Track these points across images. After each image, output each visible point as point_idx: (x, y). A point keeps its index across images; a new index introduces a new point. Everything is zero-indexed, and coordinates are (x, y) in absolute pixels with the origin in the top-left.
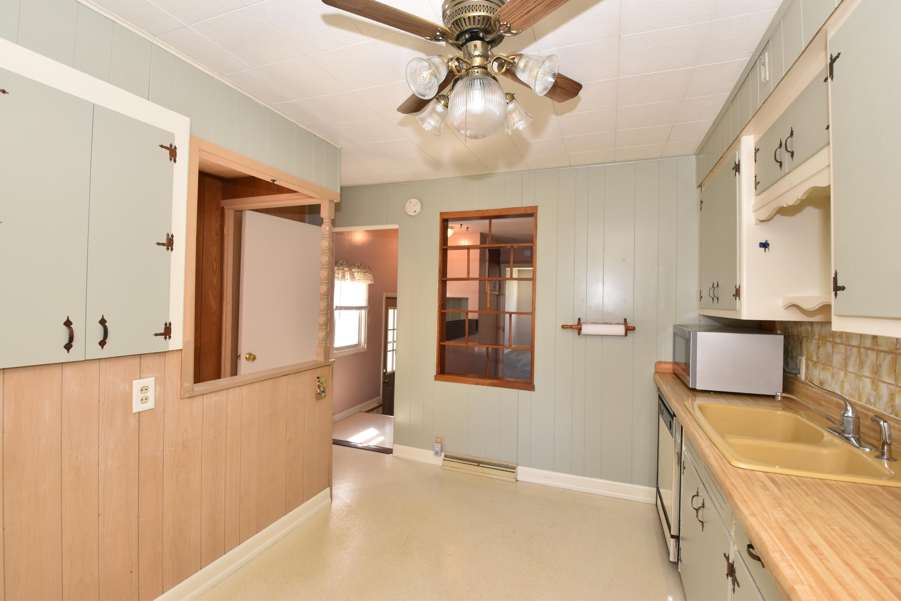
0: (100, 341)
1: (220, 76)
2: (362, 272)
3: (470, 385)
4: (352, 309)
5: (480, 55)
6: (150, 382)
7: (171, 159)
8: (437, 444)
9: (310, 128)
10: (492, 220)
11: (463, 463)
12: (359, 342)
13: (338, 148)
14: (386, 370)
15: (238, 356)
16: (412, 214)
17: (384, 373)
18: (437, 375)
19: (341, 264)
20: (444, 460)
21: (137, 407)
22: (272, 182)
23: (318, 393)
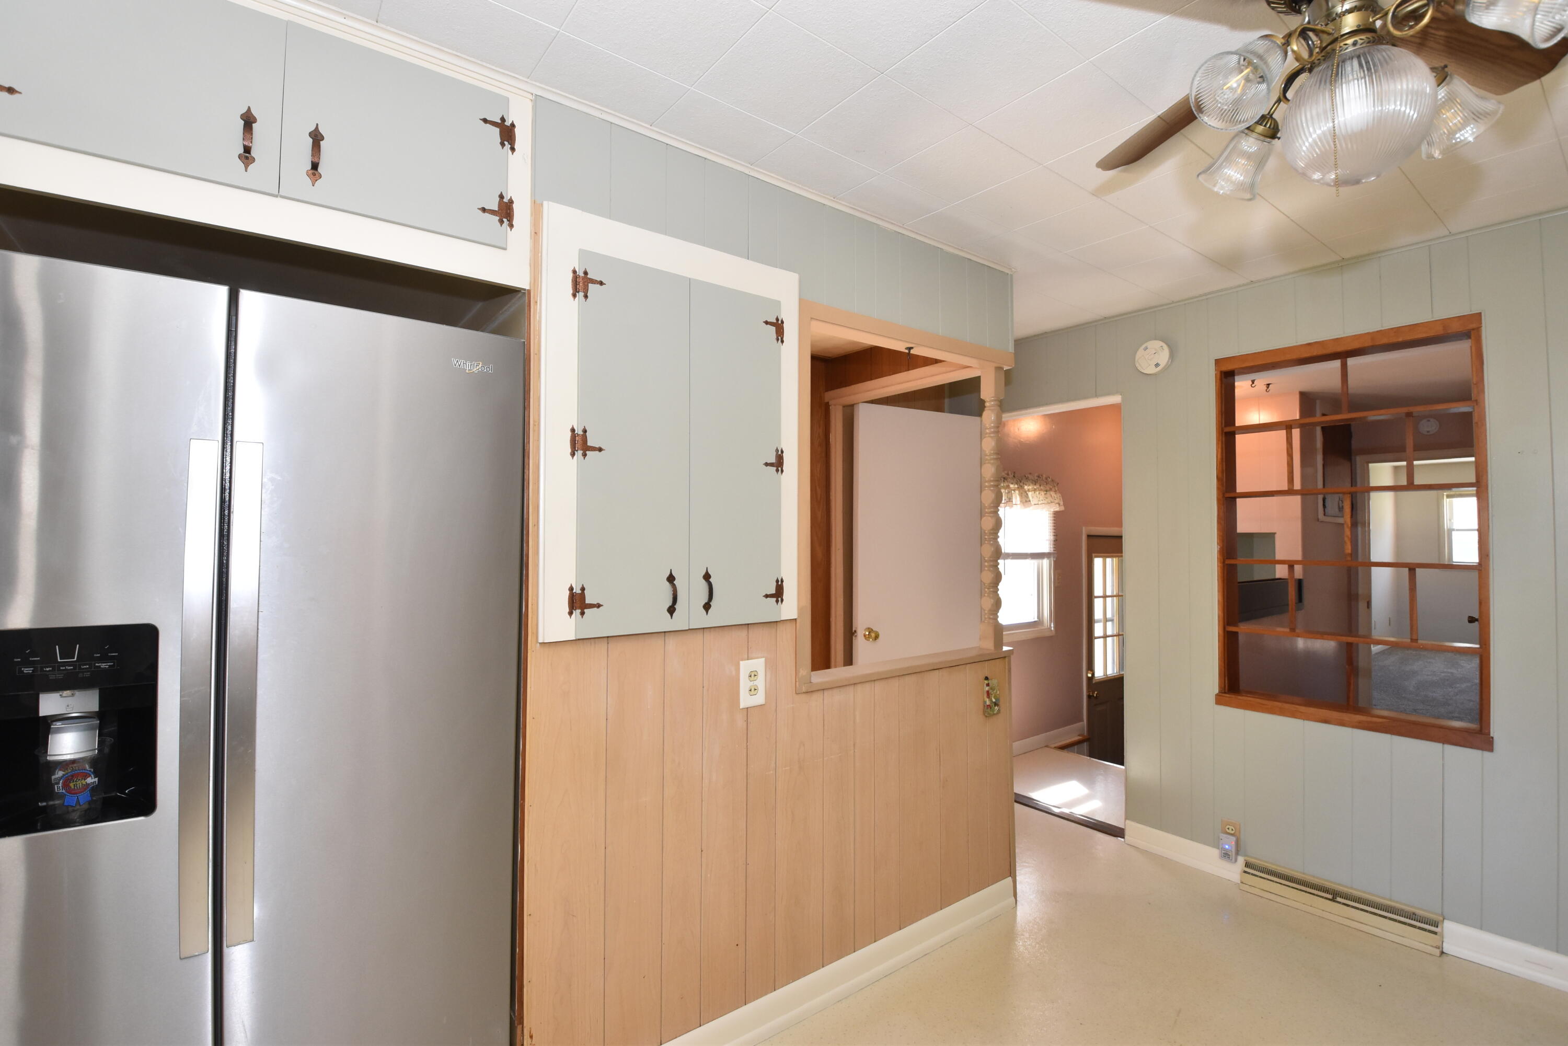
0: (704, 603)
1: (833, 201)
2: (1041, 490)
3: (1306, 722)
4: (1026, 558)
5: (1356, 7)
6: (758, 664)
7: (778, 340)
8: (1225, 835)
9: (962, 250)
10: (1348, 359)
11: (1292, 887)
12: (1038, 617)
13: (1008, 274)
14: (1093, 674)
15: (853, 631)
16: (1151, 370)
17: (1090, 680)
18: (1221, 694)
19: (1004, 478)
20: (1245, 872)
21: (746, 700)
22: (907, 351)
23: (988, 706)
